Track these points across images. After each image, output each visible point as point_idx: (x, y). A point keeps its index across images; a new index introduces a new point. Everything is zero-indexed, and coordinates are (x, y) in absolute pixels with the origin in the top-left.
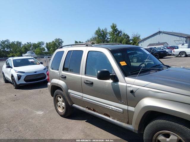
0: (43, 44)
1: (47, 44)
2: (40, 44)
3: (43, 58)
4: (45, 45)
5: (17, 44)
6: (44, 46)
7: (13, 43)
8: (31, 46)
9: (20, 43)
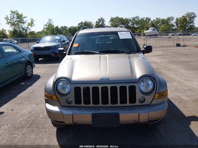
0: (173, 20)
1: (177, 19)
2: (169, 19)
3: (168, 35)
4: (175, 20)
5: (145, 20)
6: (173, 22)
7: (142, 19)
8: (159, 22)
9: (149, 19)
